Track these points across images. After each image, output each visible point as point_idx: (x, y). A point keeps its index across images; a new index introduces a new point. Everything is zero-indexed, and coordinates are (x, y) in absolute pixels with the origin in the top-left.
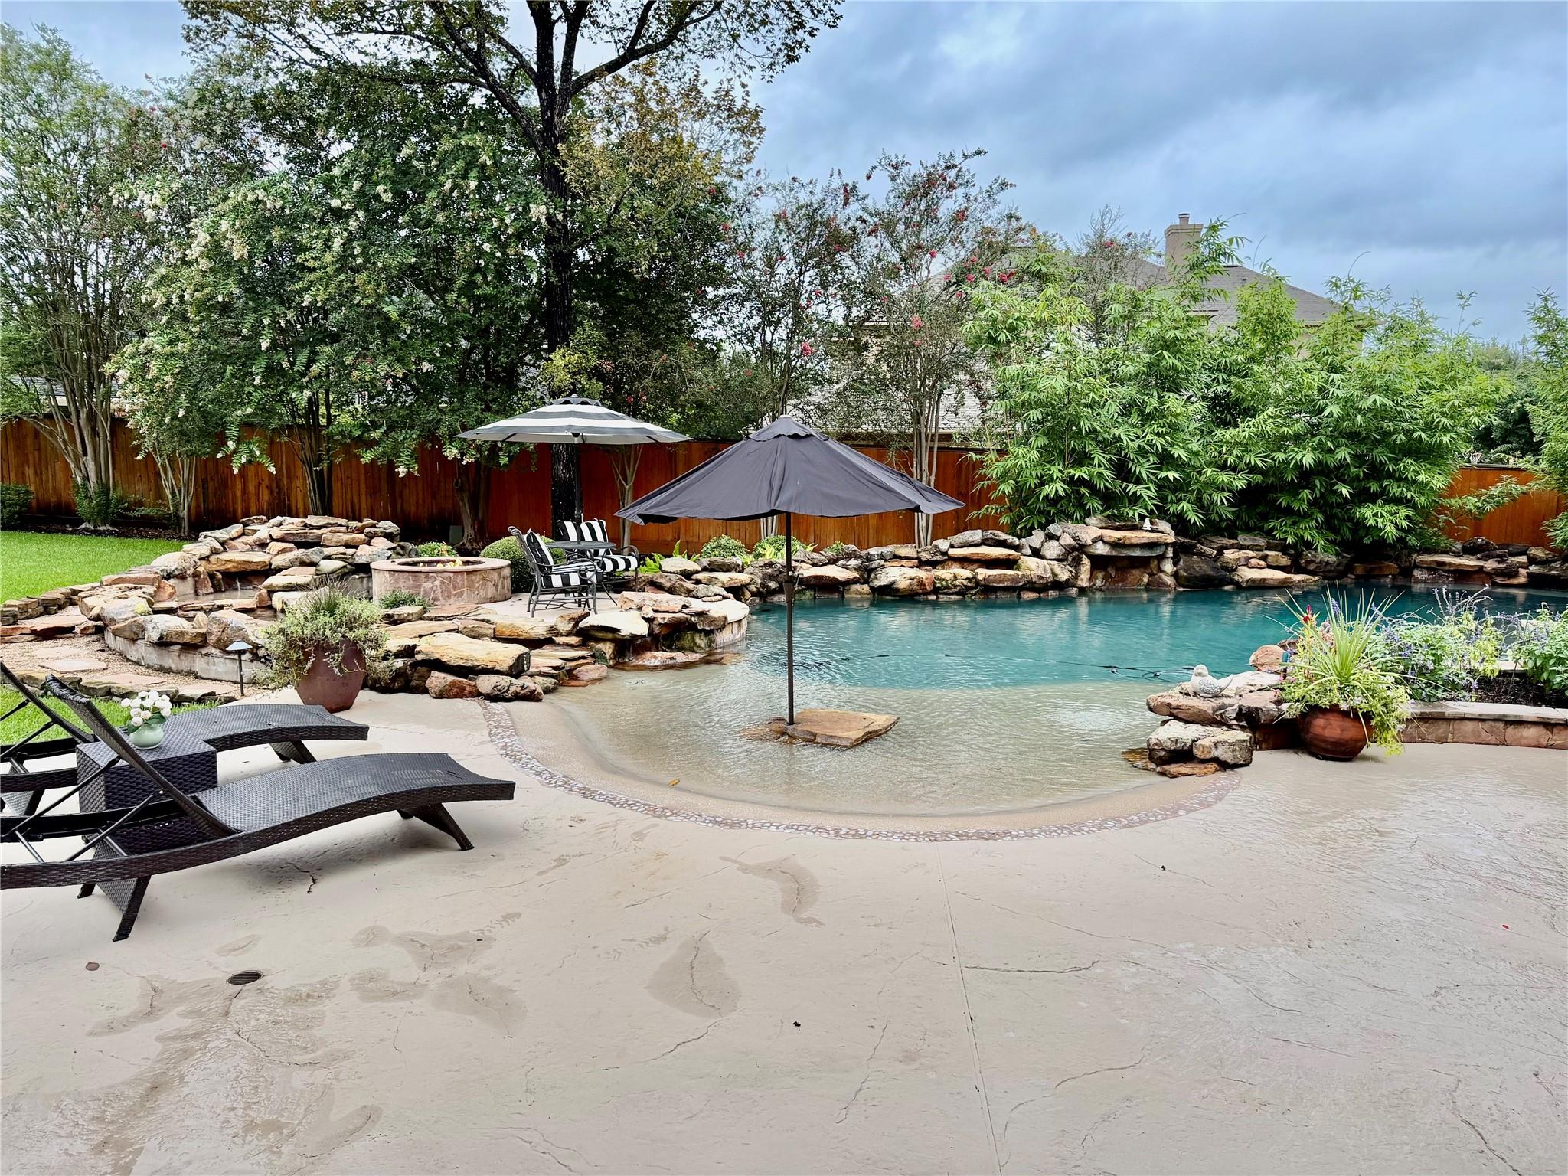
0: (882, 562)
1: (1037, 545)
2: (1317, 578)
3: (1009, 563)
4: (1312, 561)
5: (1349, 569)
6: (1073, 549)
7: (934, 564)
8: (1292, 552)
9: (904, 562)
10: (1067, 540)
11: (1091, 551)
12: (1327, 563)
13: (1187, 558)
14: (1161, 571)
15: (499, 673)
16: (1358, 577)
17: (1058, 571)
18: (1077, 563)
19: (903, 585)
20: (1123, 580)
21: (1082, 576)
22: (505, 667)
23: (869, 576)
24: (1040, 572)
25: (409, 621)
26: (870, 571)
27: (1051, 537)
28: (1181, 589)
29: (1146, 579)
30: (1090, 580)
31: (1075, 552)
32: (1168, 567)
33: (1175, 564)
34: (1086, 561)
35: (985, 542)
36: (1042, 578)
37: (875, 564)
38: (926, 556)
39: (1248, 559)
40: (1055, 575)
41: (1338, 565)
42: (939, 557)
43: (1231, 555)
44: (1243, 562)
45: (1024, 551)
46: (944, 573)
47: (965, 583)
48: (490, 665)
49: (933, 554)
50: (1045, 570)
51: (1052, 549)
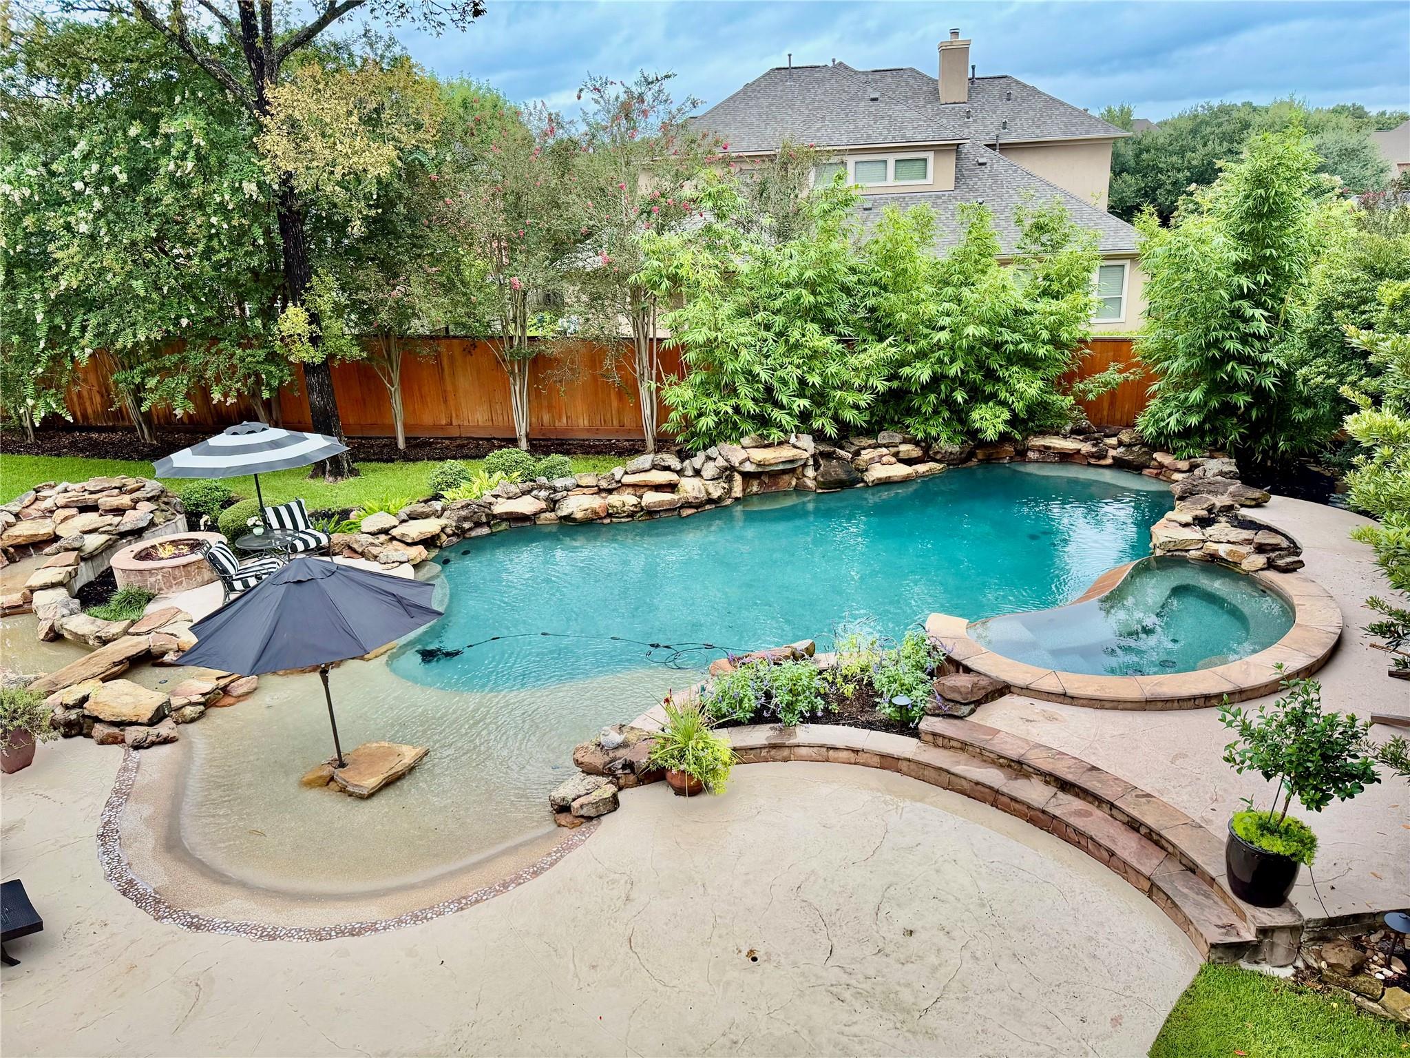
0: (565, 493)
1: (698, 466)
2: (942, 466)
3: (672, 487)
4: (938, 452)
5: (971, 455)
6: (726, 469)
7: (610, 491)
8: (923, 444)
9: (585, 490)
10: (721, 462)
11: (741, 469)
12: (951, 453)
13: (827, 463)
14: (804, 476)
15: (141, 724)
16: (979, 460)
17: (711, 490)
18: (730, 479)
19: (579, 515)
20: (776, 484)
21: (735, 489)
22: (145, 719)
23: (555, 506)
24: (695, 494)
25: (115, 640)
26: (555, 502)
27: (709, 458)
28: (820, 491)
29: (794, 483)
30: (744, 490)
31: (728, 472)
32: (810, 472)
33: (816, 470)
34: (738, 477)
35: (654, 467)
36: (697, 498)
37: (558, 496)
38: (604, 484)
39: (881, 456)
40: (708, 493)
41: (961, 453)
42: (614, 485)
43: (866, 455)
44: (877, 459)
45: (686, 473)
46: (615, 500)
47: (632, 509)
48: (134, 719)
49: (610, 483)
50: (700, 491)
51: (710, 470)
